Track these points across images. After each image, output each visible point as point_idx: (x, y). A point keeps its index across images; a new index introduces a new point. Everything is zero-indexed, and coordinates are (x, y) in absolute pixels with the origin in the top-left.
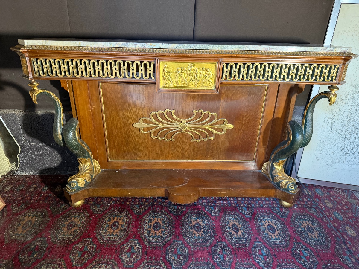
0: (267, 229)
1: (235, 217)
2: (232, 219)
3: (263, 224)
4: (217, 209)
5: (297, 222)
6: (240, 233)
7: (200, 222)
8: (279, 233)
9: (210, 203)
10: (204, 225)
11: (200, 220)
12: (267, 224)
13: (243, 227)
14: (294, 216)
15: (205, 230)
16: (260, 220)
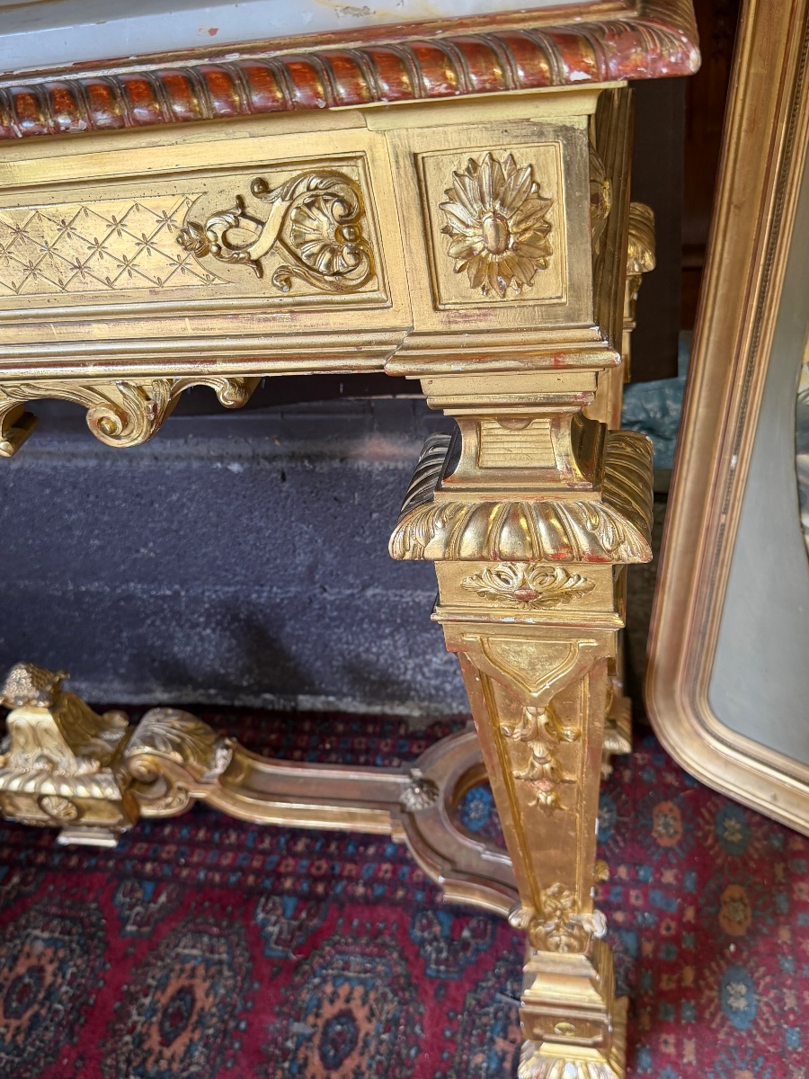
0: (317, 1040)
1: (212, 951)
2: (195, 957)
3: (319, 1006)
4: (163, 899)
5: (487, 1014)
6: (178, 1046)
7: (51, 962)
8: (359, 1067)
9: (155, 859)
10: (59, 980)
11: (55, 953)
12: (340, 1005)
13: (214, 1010)
14: (498, 977)
15: (43, 1012)
16: (317, 981)
